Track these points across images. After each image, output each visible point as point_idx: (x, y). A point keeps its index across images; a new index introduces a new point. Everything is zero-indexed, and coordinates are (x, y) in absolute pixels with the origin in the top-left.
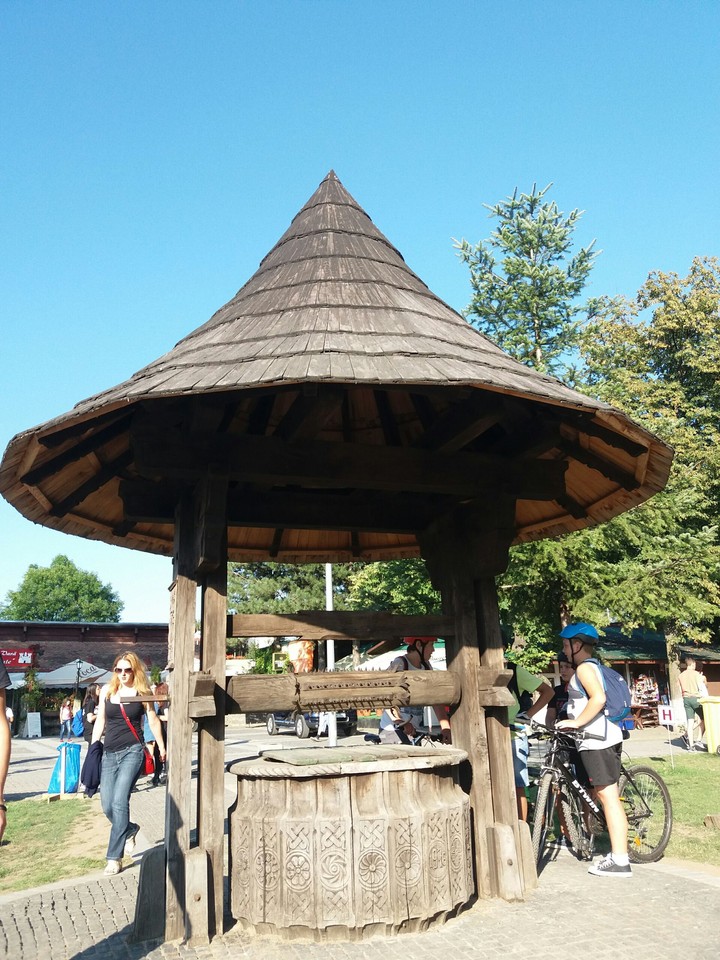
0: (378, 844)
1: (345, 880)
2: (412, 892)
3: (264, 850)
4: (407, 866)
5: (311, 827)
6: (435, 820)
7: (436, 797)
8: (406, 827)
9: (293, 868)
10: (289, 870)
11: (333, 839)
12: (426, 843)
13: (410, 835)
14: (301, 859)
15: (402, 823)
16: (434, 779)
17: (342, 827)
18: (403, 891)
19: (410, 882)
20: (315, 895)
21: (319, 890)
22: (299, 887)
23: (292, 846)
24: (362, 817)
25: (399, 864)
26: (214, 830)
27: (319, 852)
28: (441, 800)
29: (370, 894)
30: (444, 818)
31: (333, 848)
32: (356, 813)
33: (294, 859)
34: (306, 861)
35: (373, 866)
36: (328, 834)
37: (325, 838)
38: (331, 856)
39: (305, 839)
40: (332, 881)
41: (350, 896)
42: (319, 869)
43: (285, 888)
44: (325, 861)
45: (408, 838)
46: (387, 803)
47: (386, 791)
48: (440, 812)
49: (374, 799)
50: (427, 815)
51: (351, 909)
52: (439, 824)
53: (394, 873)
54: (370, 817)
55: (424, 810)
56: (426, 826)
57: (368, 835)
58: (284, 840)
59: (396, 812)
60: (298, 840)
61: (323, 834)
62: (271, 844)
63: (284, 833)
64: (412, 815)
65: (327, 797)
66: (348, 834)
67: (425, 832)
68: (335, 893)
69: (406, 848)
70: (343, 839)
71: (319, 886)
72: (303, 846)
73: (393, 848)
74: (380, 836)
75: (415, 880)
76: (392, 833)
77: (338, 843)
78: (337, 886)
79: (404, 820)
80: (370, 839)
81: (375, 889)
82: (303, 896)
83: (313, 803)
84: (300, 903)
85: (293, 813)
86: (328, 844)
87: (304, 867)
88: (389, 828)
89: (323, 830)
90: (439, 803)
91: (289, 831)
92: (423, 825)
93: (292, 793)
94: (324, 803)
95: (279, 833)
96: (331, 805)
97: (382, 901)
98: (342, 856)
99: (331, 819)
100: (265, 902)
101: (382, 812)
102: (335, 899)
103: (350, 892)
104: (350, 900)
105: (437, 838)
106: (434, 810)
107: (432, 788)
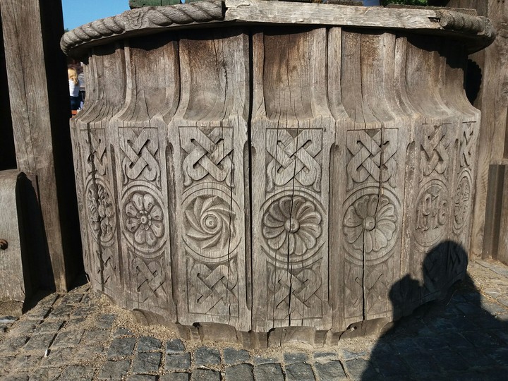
0: (304, 178)
1: (233, 245)
2: (376, 272)
3: (94, 179)
4: (368, 225)
5: (163, 138)
6: (436, 139)
7: (438, 98)
8: (374, 149)
9: (134, 213)
10: (129, 216)
11: (206, 163)
12: (413, 183)
13: (382, 166)
14: (148, 199)
15: (367, 139)
16: (437, 62)
17: (227, 142)
18: (357, 271)
19: (373, 256)
20: (173, 265)
21: (181, 260)
22: (146, 249)
23: (132, 173)
24: (272, 122)
25: (350, 220)
26: (35, 143)
27: (178, 188)
28: (447, 104)
29: (284, 276)
30: (452, 137)
31: (207, 183)
32: (259, 113)
33: (136, 198)
34: (156, 203)
35: (293, 221)
36: (196, 154)
37: (190, 161)
38: (204, 198)
39: (152, 163)
40: (205, 245)
41: (242, 274)
42: (179, 219)
43: (124, 247)
44: (191, 206)
45: (375, 171)
46: (334, 96)
47: (334, 71)
48: (446, 124)
49: (305, 87)
50: (422, 125)
51: (243, 300)
52: (441, 148)
53: (339, 239)
54: (292, 123)
55: (415, 116)
56: (417, 149)
57: (284, 159)
58: (118, 162)
59: (353, 114)
60: (140, 164)
61: (185, 153)
62: (101, 169)
63: (116, 150)
64: (389, 124)
65: (199, 78)
66: (239, 156)
67: (414, 161)
68: (211, 267)
69: (369, 191)
70: (227, 164)
71: (180, 253)
72: (149, 175)
73: (340, 189)
74: (310, 163)
75: (384, 252)
76: (340, 159)
77: (217, 173)
78: (217, 254)
79: (371, 132)
80: (290, 170)
81: (295, 267)
82: (153, 265)
83: (171, 91)
84: (150, 276)
85: (134, 112)
86: (198, 174)
87: (154, 214)
88: (334, 148)
89: (186, 144)
90: (444, 108)
91: (123, 144)
92: (411, 146)
93: (135, 73)
94: (193, 91)
95: (109, 148)
96: (207, 96)
97: (309, 289)
98: (228, 200)
99: (204, 123)
100: (102, 261)
101: (321, 113)
102: (212, 278)
103: (242, 268)
104: (242, 283)
105: (434, 175)
106: (435, 119)
107: (430, 80)
